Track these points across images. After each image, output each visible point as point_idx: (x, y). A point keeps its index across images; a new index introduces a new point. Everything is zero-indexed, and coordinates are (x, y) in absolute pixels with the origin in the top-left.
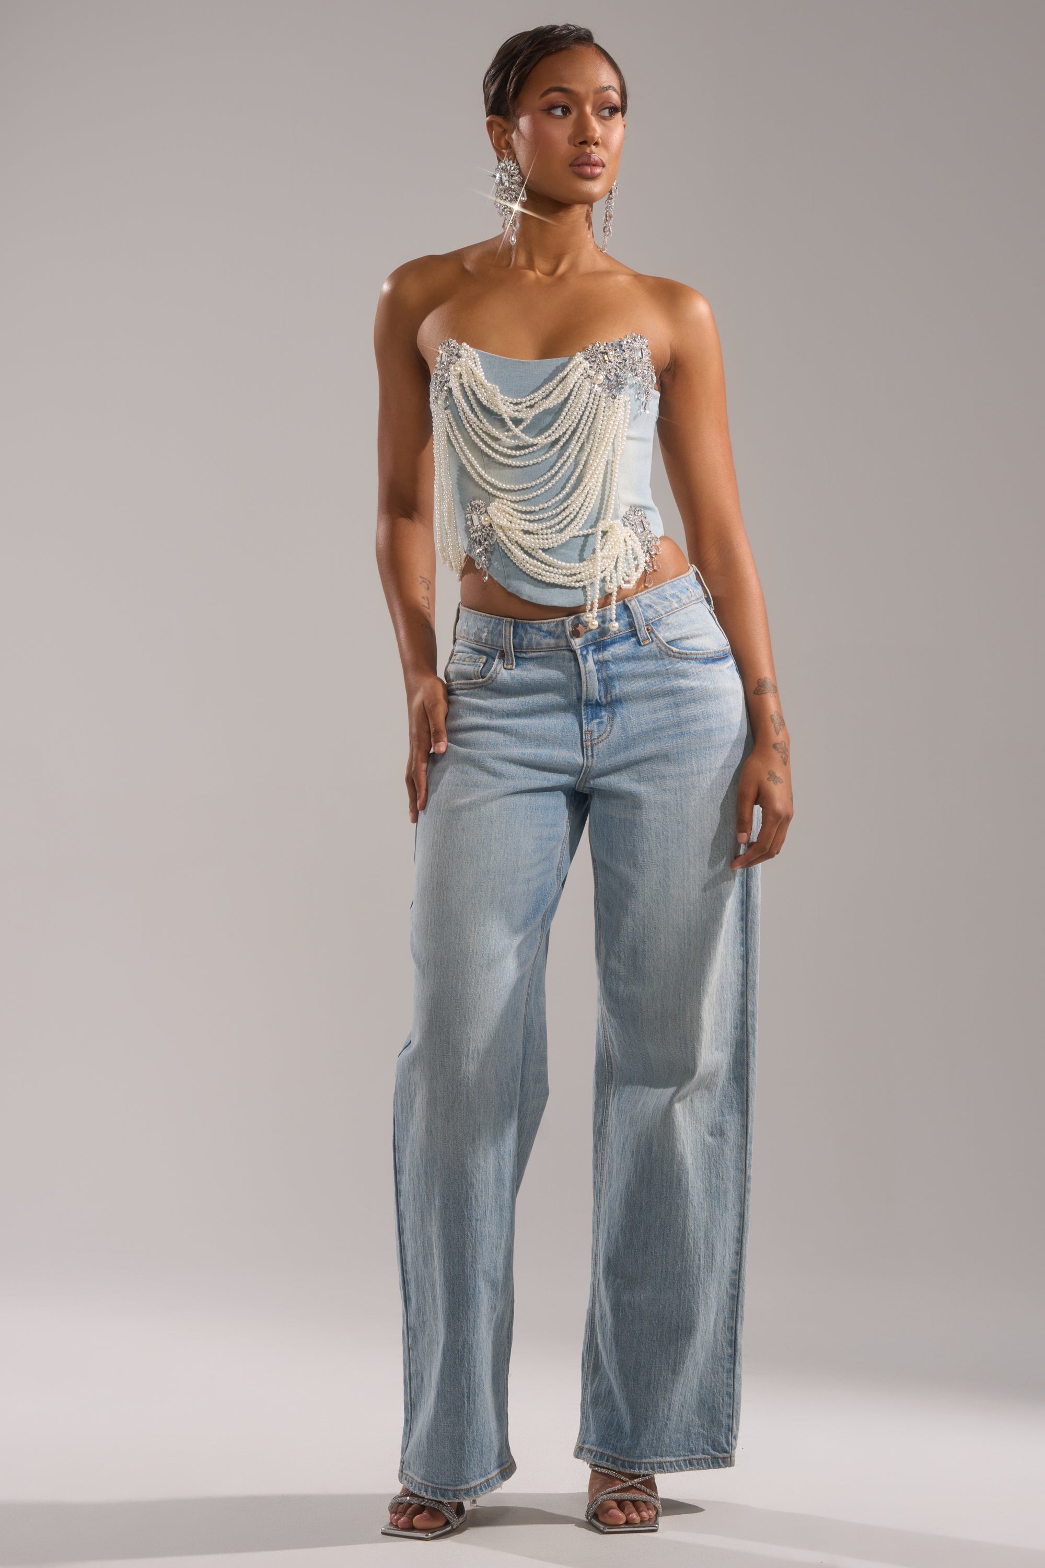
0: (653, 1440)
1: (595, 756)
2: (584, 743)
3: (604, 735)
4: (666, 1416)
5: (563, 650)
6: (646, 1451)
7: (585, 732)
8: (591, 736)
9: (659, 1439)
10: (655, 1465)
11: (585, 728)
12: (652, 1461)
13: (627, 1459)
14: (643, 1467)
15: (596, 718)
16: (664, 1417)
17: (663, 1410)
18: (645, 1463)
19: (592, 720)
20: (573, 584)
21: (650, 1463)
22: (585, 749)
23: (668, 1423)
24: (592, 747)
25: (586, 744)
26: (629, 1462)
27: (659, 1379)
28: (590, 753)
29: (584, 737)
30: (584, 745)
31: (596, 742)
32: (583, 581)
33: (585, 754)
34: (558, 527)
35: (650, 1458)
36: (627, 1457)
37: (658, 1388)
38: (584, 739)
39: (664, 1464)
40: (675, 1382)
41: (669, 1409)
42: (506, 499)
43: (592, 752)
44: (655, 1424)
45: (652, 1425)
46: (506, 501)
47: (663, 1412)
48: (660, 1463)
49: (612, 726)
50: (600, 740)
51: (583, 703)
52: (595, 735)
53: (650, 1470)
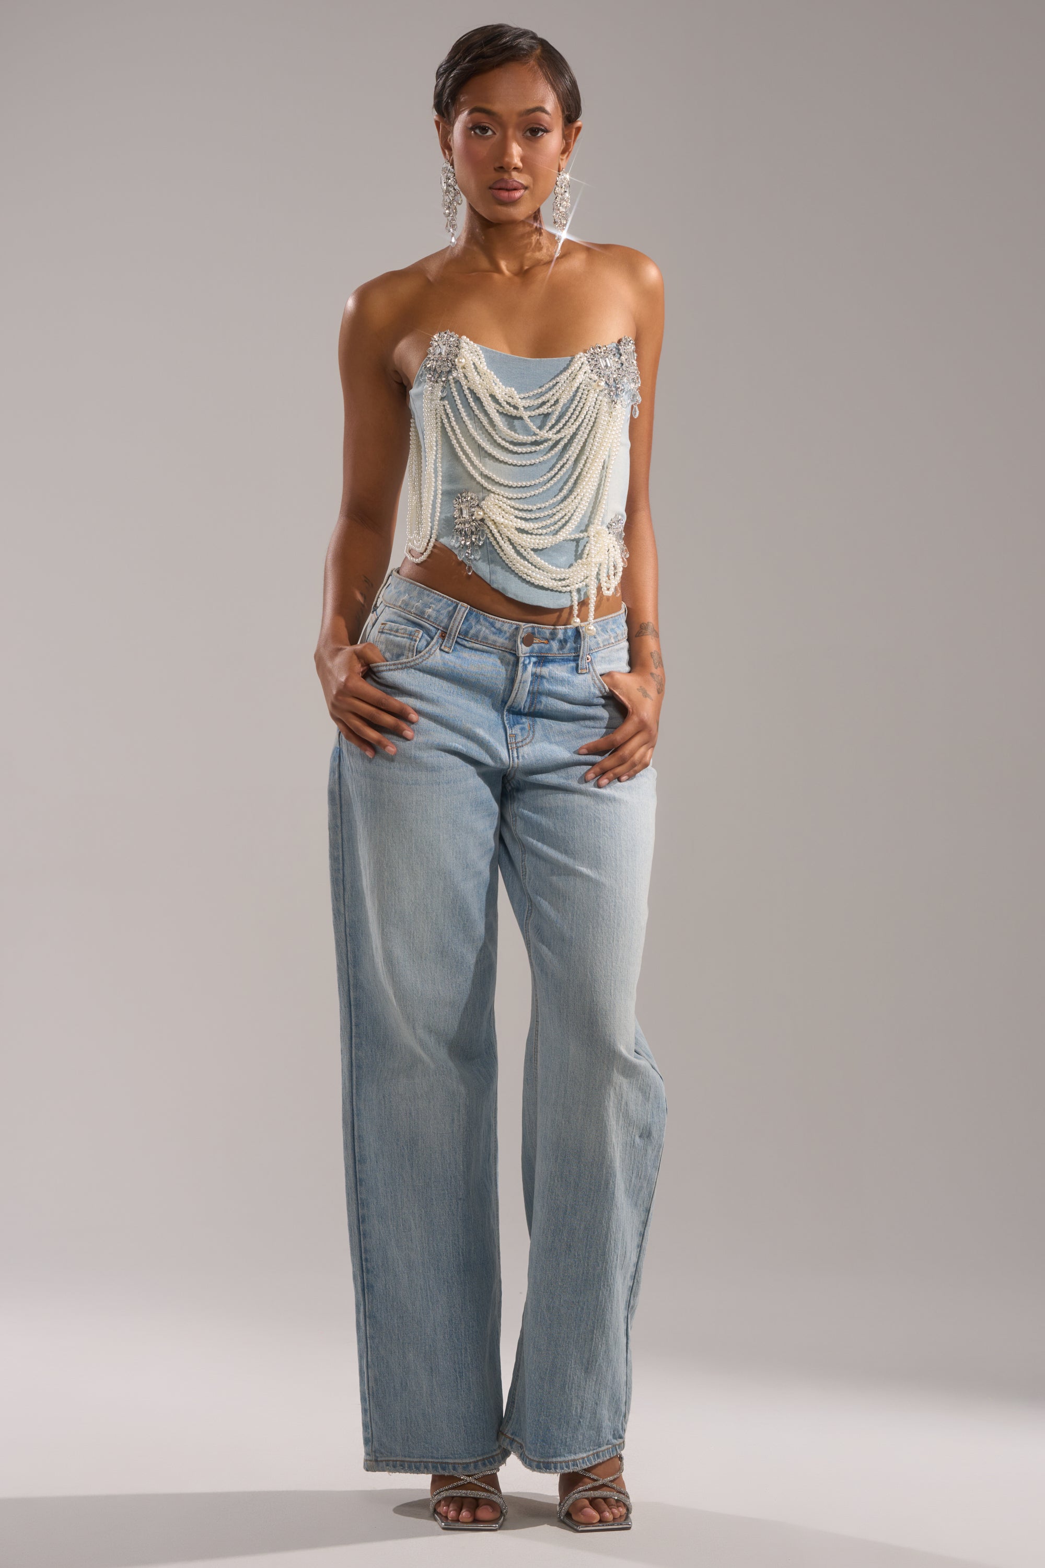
0: (566, 1438)
1: (520, 758)
2: (509, 745)
3: (527, 739)
4: (579, 1415)
5: (506, 652)
6: (560, 1450)
7: (510, 735)
8: (515, 739)
9: (573, 1437)
10: (570, 1463)
11: (509, 732)
12: (567, 1459)
13: (542, 1460)
14: (559, 1466)
15: (518, 724)
16: (577, 1415)
17: (577, 1408)
18: (560, 1462)
19: (514, 725)
20: (561, 589)
21: (565, 1462)
22: (510, 750)
23: (581, 1421)
24: (517, 749)
25: (511, 746)
26: (544, 1462)
27: (573, 1379)
28: (515, 755)
29: (509, 740)
30: (510, 748)
31: (520, 744)
32: (569, 586)
33: (511, 755)
34: (553, 528)
35: (564, 1456)
36: (542, 1458)
37: (572, 1387)
38: (509, 742)
39: (577, 1461)
40: (588, 1380)
41: (582, 1407)
42: (502, 496)
43: (517, 754)
44: (568, 1424)
45: (565, 1424)
46: (501, 497)
47: (576, 1411)
48: (574, 1460)
49: (534, 732)
50: (524, 743)
51: (506, 708)
52: (519, 739)
53: (565, 1469)
